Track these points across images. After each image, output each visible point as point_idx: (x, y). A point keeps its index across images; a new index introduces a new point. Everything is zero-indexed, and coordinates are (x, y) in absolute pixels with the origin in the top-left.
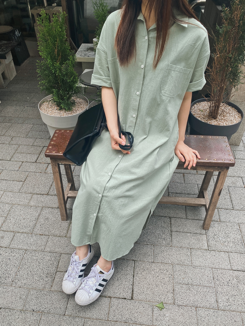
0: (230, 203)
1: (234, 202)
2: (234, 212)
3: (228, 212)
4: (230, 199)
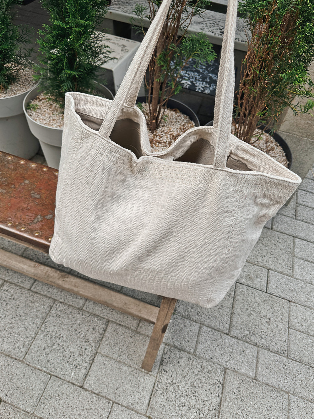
0: (226, 319)
1: (235, 319)
2: (227, 339)
3: (215, 337)
4: (231, 309)
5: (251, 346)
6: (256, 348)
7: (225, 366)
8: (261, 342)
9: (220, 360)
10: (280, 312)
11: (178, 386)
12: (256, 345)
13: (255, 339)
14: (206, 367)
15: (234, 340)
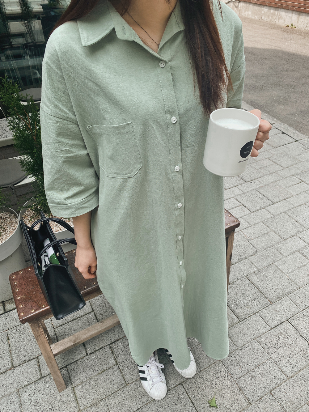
5: (244, 260)
6: (247, 260)
7: (245, 276)
8: (246, 256)
9: (241, 276)
10: (240, 239)
11: (238, 300)
12: (246, 258)
13: (243, 257)
14: (239, 283)
15: (237, 264)
